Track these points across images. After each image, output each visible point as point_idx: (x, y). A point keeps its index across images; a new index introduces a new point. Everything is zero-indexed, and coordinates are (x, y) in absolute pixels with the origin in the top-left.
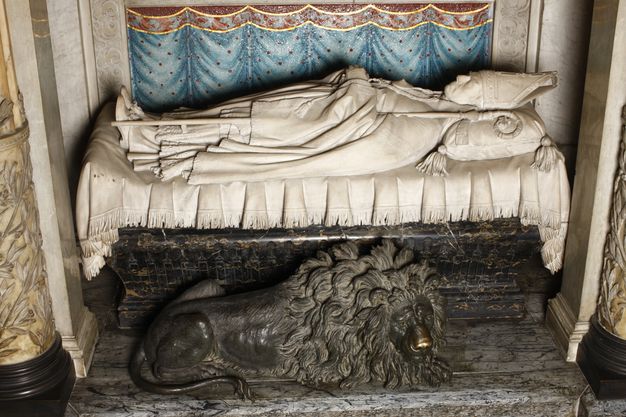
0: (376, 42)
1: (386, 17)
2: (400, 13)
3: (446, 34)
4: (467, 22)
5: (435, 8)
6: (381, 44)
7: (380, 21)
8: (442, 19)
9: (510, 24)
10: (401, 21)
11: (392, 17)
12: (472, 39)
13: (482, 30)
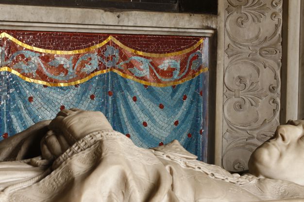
0: (17, 109)
1: (36, 60)
2: (59, 52)
3: (138, 94)
4: (170, 72)
5: (118, 43)
6: (24, 113)
7: (24, 66)
8: (130, 65)
9: (246, 71)
10: (61, 69)
11: (46, 59)
12: (180, 102)
13: (193, 87)
